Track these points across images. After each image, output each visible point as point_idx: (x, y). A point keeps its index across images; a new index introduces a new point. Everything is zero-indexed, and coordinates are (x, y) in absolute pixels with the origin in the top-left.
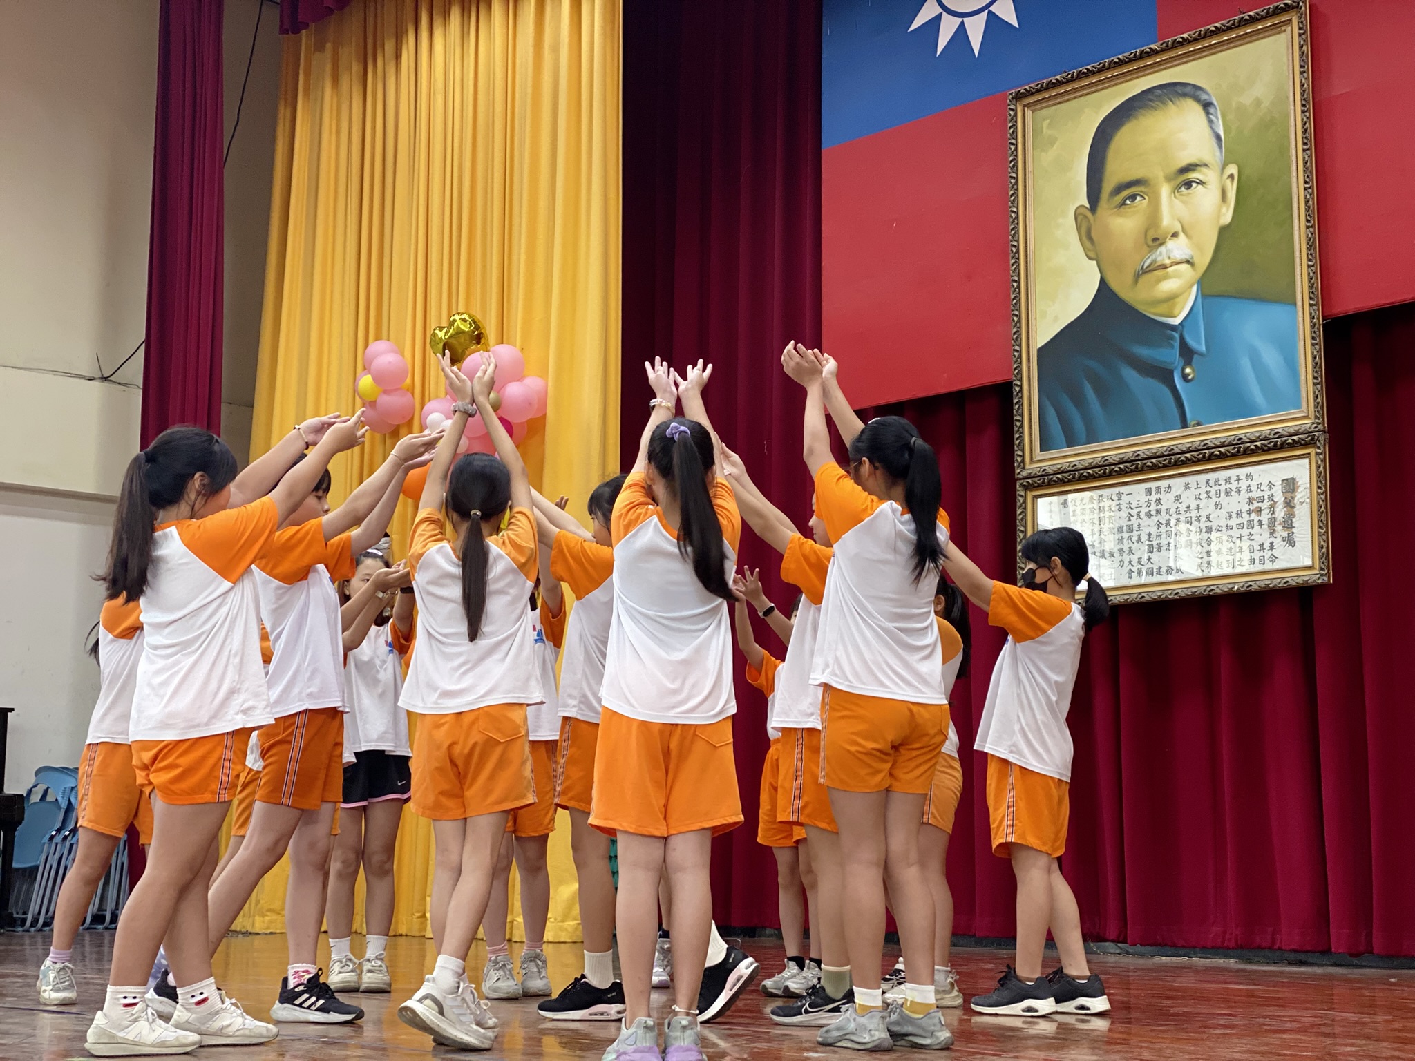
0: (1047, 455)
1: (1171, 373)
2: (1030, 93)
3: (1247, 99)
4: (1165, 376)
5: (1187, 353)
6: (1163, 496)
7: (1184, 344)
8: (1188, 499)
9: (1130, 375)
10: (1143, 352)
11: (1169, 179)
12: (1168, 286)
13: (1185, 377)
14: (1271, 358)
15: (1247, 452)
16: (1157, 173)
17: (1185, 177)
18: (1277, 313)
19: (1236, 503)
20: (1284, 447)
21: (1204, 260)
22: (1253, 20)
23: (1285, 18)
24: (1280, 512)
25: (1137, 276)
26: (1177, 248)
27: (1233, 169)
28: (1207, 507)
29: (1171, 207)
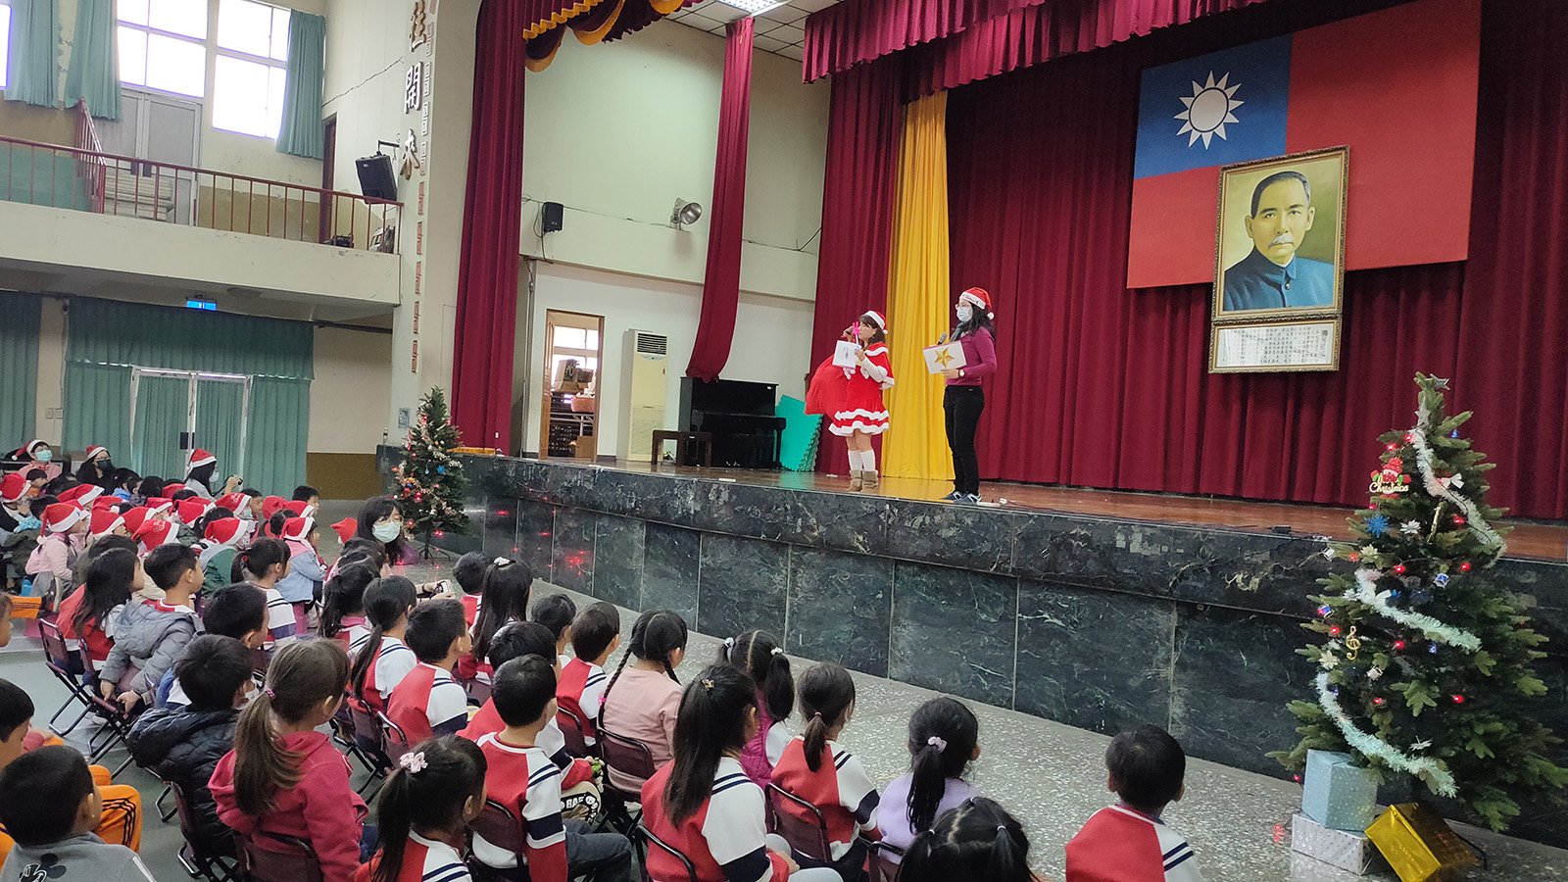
0: (1226, 312)
1: (1281, 285)
2: (1230, 168)
3: (1321, 183)
5: (1288, 279)
6: (1274, 333)
7: (1287, 275)
9: (1263, 284)
10: (1268, 276)
11: (1286, 209)
12: (1282, 252)
13: (1286, 288)
14: (1322, 283)
15: (1309, 319)
16: (1281, 206)
17: (1293, 209)
18: (1326, 267)
19: (1303, 338)
20: (1324, 318)
21: (1298, 243)
22: (1326, 151)
23: (1339, 152)
24: (1321, 342)
25: (1270, 246)
26: (1286, 237)
27: (1313, 209)
28: (1291, 338)
29: (1286, 221)
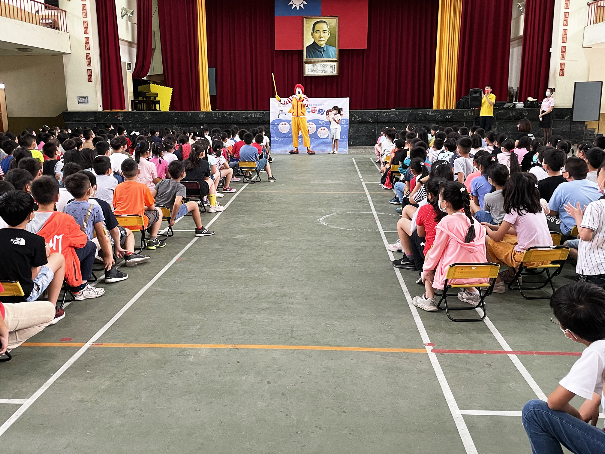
0: (307, 59)
2: (306, 17)
3: (331, 25)
4: (321, 52)
5: (324, 51)
6: (321, 65)
7: (324, 50)
8: (323, 66)
9: (317, 52)
10: (318, 49)
13: (323, 53)
14: (333, 52)
16: (321, 31)
17: (324, 31)
18: (334, 48)
19: (329, 67)
21: (326, 41)
22: (333, 17)
23: (336, 17)
24: (333, 68)
25: (318, 41)
26: (323, 39)
27: (330, 32)
28: (326, 67)
29: (323, 34)
